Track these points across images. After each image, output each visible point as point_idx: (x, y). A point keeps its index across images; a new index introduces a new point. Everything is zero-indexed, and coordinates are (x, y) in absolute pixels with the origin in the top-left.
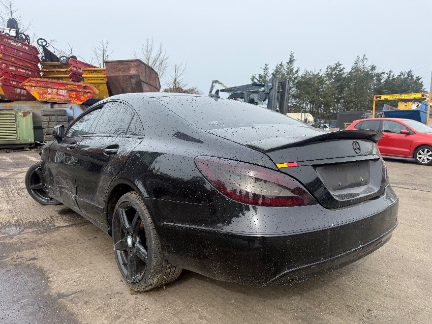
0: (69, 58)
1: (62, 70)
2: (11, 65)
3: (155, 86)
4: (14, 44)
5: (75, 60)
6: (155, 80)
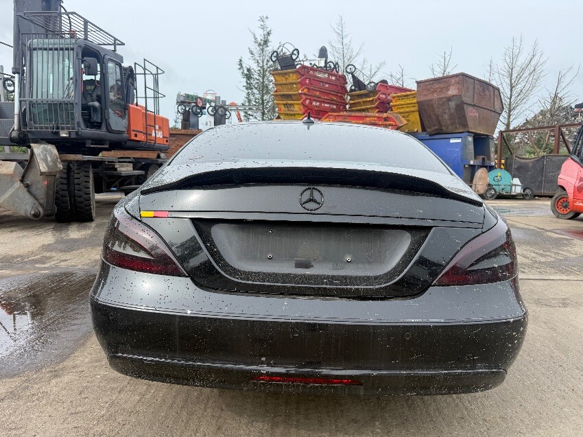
0: (377, 84)
1: (368, 99)
2: (314, 100)
3: (492, 109)
4: (320, 75)
5: (385, 85)
6: (492, 100)
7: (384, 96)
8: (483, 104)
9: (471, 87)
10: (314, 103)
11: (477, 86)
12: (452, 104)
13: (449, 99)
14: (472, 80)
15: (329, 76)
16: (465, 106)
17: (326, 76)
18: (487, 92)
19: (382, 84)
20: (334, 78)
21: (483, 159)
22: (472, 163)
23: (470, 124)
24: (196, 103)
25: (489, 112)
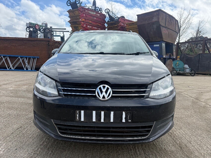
0: (120, 18)
3: (174, 30)
4: (92, 13)
5: (123, 19)
6: (174, 26)
7: (123, 24)
8: (170, 27)
9: (165, 17)
10: (88, 26)
11: (167, 18)
12: (155, 26)
13: (153, 23)
14: (165, 14)
15: (96, 14)
16: (161, 27)
17: (95, 13)
18: (172, 21)
19: (122, 18)
20: (99, 15)
21: (170, 55)
22: (164, 57)
23: (164, 37)
24: (35, 27)
25: (173, 31)
